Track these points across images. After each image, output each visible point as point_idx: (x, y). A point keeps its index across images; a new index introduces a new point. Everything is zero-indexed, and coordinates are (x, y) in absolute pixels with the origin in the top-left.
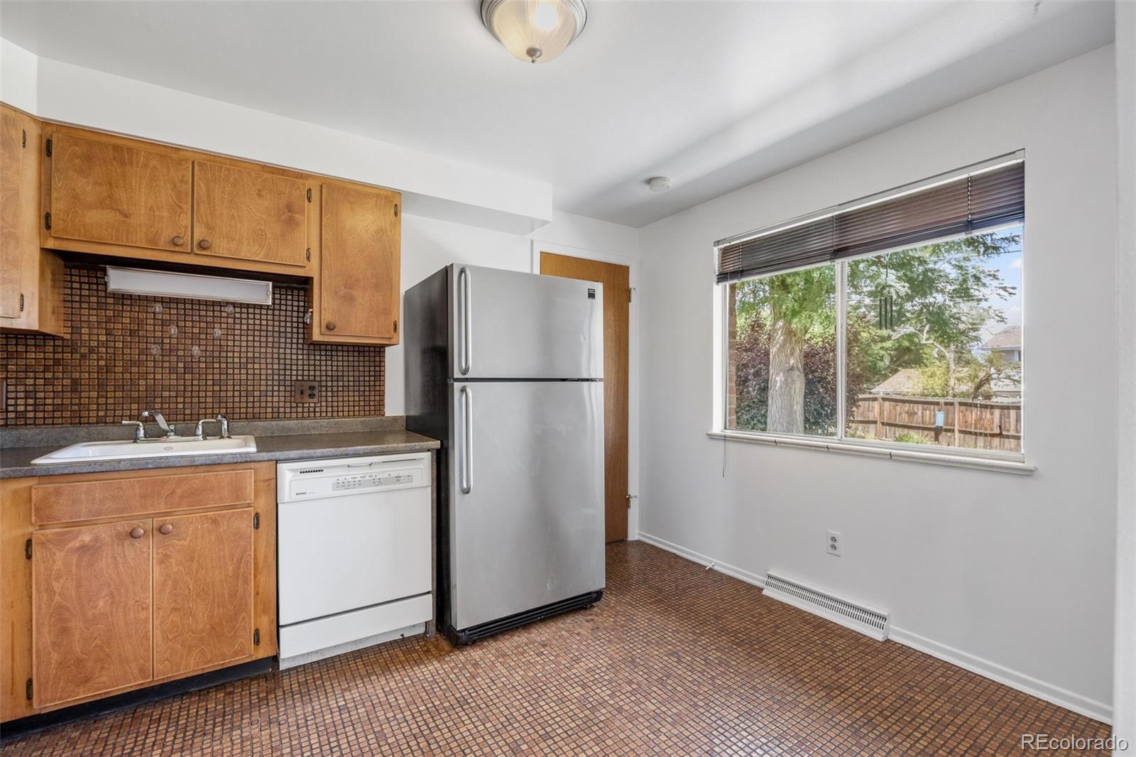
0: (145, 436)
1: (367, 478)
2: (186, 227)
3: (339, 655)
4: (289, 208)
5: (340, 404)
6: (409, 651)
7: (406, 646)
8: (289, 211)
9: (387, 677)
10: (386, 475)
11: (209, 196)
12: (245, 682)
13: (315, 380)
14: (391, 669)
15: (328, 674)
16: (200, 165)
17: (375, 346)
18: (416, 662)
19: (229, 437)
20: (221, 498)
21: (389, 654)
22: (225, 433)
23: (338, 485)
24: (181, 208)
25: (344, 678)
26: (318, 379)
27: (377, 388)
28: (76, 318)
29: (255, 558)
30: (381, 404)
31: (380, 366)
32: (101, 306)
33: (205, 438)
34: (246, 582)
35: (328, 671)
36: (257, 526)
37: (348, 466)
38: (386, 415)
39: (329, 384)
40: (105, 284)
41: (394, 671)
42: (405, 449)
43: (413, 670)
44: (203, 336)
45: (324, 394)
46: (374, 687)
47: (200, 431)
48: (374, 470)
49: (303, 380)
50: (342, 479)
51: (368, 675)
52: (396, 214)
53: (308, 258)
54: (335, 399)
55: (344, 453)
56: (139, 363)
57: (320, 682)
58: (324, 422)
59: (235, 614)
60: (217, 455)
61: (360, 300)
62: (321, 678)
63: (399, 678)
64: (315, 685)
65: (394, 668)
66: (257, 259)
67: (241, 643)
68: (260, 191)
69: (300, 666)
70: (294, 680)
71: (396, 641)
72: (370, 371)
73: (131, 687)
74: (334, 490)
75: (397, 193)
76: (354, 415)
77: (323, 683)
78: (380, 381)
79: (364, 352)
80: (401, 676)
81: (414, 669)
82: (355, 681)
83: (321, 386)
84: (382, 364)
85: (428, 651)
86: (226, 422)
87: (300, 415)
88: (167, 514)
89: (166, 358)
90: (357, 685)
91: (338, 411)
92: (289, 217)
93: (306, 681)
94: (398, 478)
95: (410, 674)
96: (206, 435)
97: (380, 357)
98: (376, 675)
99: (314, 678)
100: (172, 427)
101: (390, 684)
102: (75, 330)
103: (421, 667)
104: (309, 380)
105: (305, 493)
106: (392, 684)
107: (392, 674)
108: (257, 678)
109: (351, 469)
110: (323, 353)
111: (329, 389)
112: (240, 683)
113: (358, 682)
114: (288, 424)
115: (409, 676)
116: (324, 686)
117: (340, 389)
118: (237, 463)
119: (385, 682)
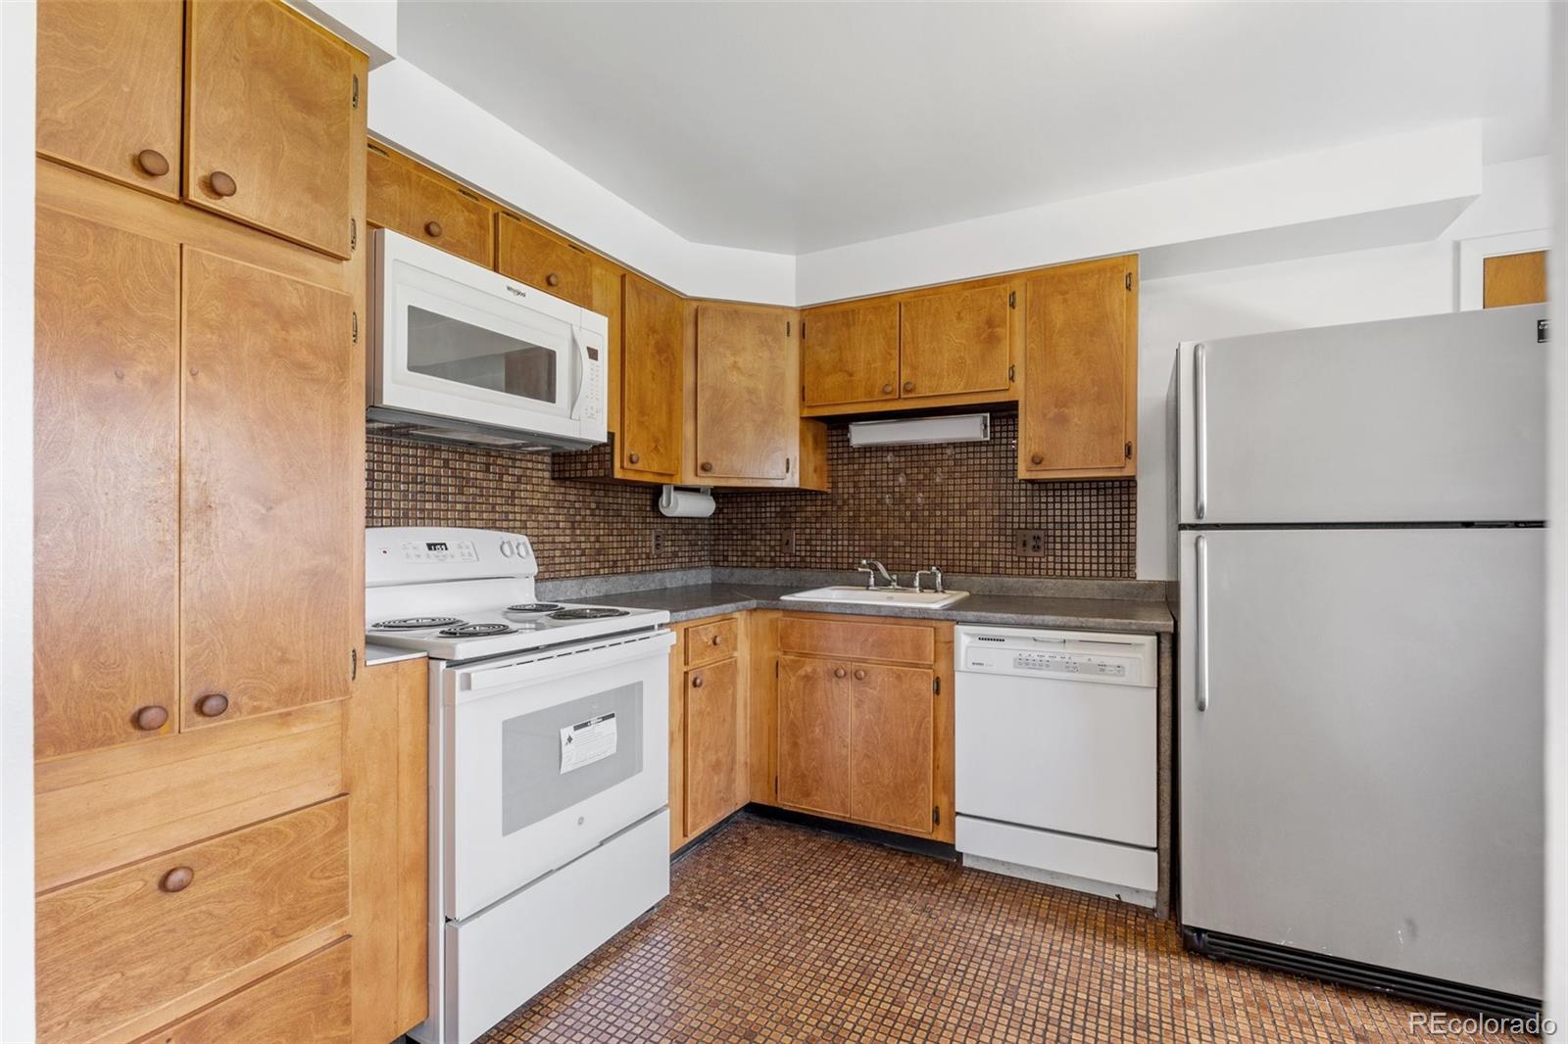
0: (876, 585)
1: (1058, 659)
2: (895, 372)
3: (1029, 881)
4: (990, 323)
5: (1072, 560)
6: (1116, 921)
7: (1117, 912)
8: (989, 328)
9: (1066, 935)
10: (1084, 660)
11: (913, 334)
12: (929, 860)
13: (1040, 529)
14: (1078, 929)
15: (1005, 895)
16: (906, 306)
17: (1120, 480)
18: (1116, 938)
19: (943, 592)
20: (904, 654)
21: (1087, 910)
22: (940, 588)
23: (1022, 662)
24: (891, 355)
25: (1017, 909)
26: (1044, 526)
27: (1125, 539)
28: (835, 474)
29: (935, 727)
30: (1131, 561)
31: (1129, 508)
32: (851, 461)
33: (921, 591)
34: (925, 750)
35: (1007, 891)
36: (937, 691)
37: (1035, 640)
38: (1138, 578)
39: (1058, 533)
40: (848, 441)
41: (1080, 932)
42: (1113, 627)
43: (1104, 945)
44: (927, 483)
45: (1051, 546)
46: (1043, 937)
47: (917, 583)
48: (1068, 650)
49: (1026, 528)
50: (1025, 655)
51: (1047, 920)
52: (1128, 287)
53: (1012, 378)
54: (1065, 553)
55: (1029, 622)
56: (877, 513)
57: (992, 898)
58: (1050, 582)
59: (915, 781)
60: (899, 608)
61: (1076, 420)
62: (995, 895)
63: (1081, 944)
64: (985, 899)
65: (1082, 929)
66: (956, 392)
67: (920, 815)
68: (959, 314)
69: (984, 872)
70: (970, 882)
71: (1108, 900)
72: (1113, 515)
73: (837, 816)
74: (1015, 667)
75: (1132, 257)
76: (1091, 576)
77: (994, 901)
78: (1129, 528)
79: (1105, 488)
80: (1084, 943)
81: (1107, 945)
82: (1027, 918)
83: (1048, 536)
84: (1132, 504)
85: (1144, 934)
86: (940, 575)
87: (1022, 572)
88: (864, 661)
89: (896, 507)
90: (1026, 923)
91: (1069, 570)
92: (989, 334)
93: (980, 889)
94: (1102, 668)
95: (1096, 948)
96: (924, 587)
97: (1129, 494)
98: (1055, 925)
99: (988, 891)
100: (895, 577)
101: (1064, 945)
102: (834, 484)
103: (1118, 948)
104: (1033, 529)
105: (982, 664)
106: (1067, 946)
107: (1074, 936)
108: (939, 862)
109: (1037, 643)
110: (1051, 493)
111: (1058, 540)
112: (924, 859)
113: (1029, 921)
114: (1008, 582)
115: (1094, 950)
116: (993, 905)
117: (1072, 540)
118: (916, 618)
119: (1060, 939)
